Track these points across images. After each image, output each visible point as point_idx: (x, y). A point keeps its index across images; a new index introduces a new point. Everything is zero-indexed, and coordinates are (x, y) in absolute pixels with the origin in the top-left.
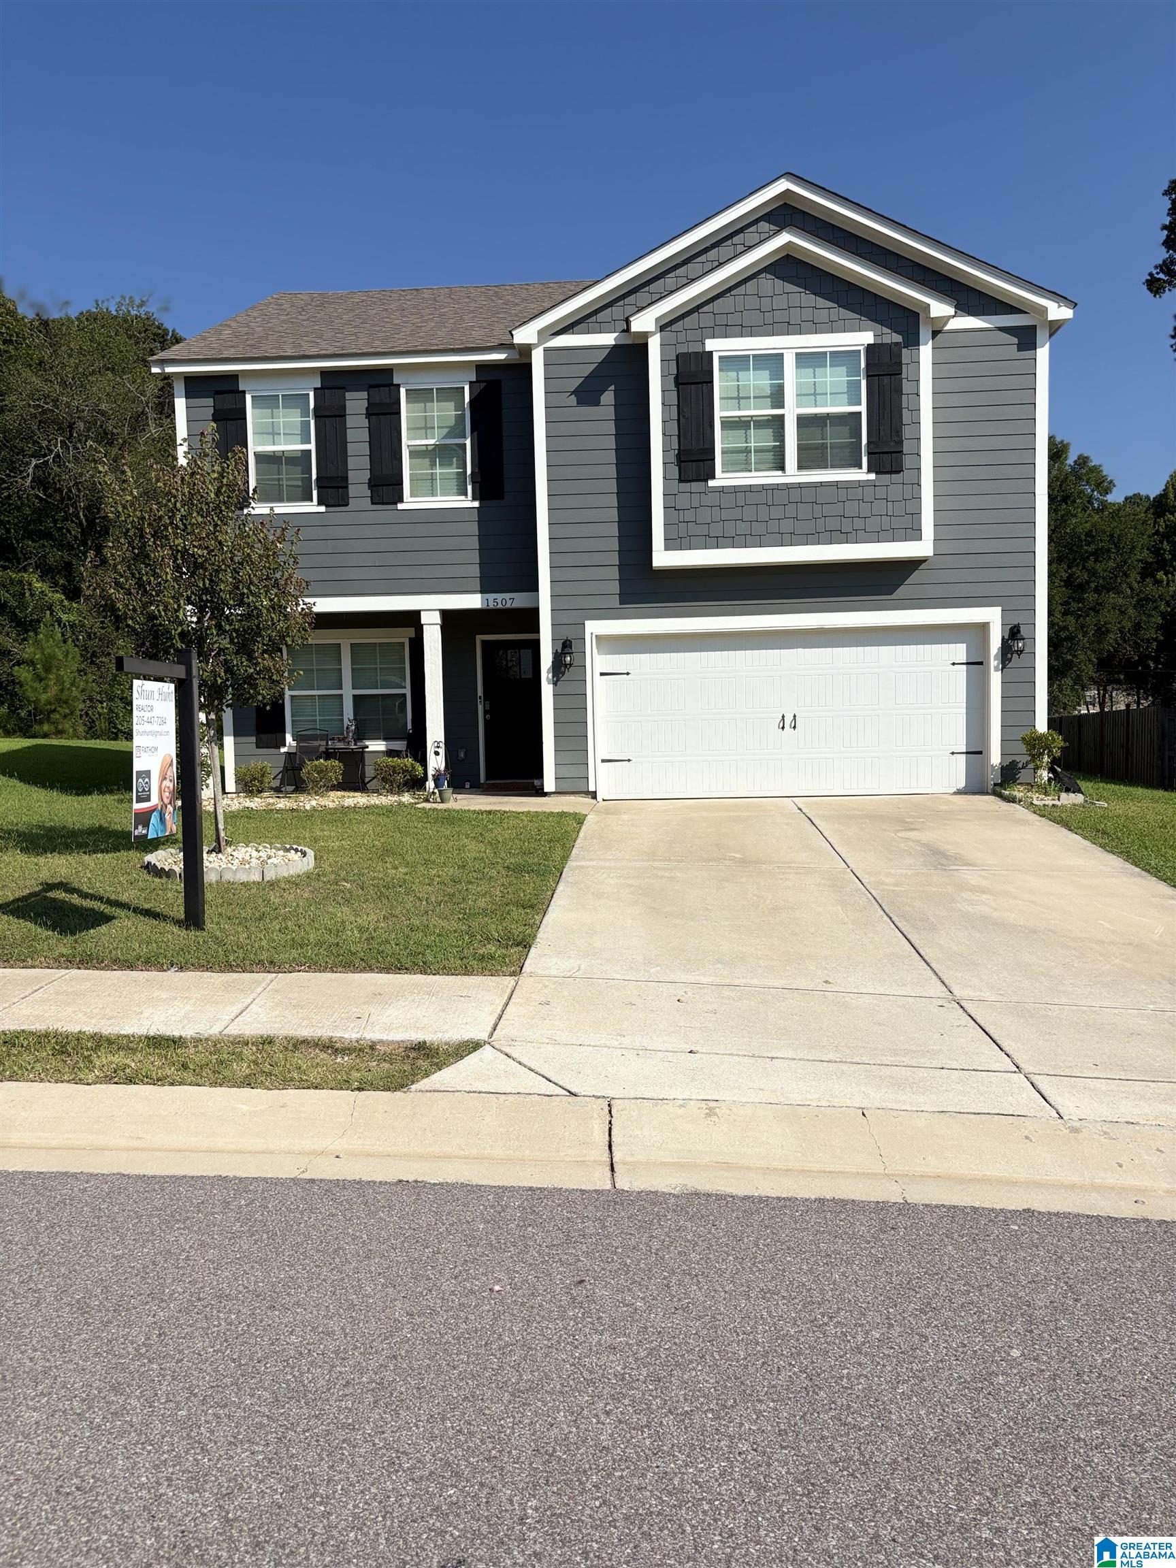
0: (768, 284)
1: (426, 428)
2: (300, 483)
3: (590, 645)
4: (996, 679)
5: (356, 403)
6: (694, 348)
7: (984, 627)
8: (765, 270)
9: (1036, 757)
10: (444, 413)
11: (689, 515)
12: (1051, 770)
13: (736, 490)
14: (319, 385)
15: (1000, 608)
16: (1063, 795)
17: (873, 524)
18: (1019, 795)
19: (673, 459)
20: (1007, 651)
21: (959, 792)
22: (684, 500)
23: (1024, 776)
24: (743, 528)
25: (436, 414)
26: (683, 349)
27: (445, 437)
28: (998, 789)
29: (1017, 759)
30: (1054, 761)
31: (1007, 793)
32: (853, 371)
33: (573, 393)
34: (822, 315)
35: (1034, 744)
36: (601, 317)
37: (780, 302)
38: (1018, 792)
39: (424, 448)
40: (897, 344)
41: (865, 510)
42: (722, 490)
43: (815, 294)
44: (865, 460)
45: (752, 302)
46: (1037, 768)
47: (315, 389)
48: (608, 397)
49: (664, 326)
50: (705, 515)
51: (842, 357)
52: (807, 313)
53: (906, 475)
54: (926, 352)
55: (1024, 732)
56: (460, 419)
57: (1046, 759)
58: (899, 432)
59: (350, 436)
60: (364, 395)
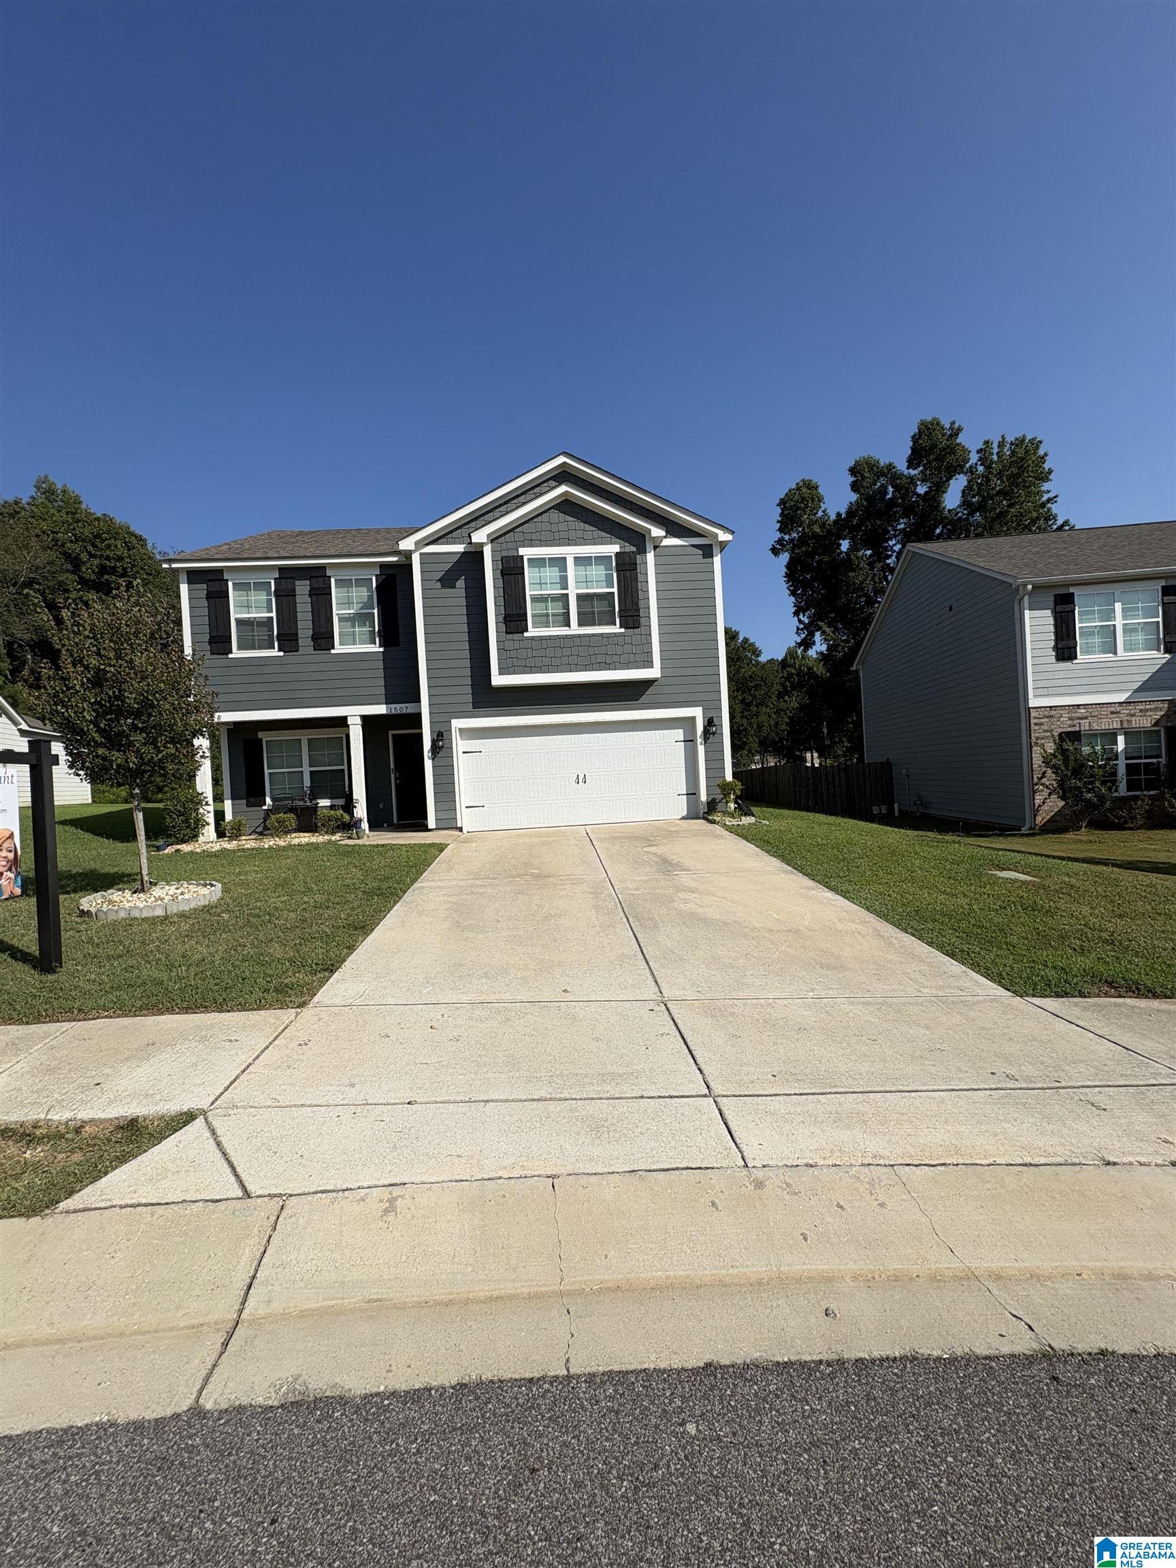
0: (555, 515)
1: (349, 603)
2: (266, 638)
3: (455, 735)
4: (701, 749)
5: (302, 588)
6: (511, 553)
7: (693, 719)
8: (553, 507)
9: (726, 795)
10: (360, 595)
11: (513, 654)
12: (736, 802)
13: (541, 638)
14: (278, 576)
15: (701, 708)
16: (743, 818)
17: (624, 658)
18: (718, 819)
19: (502, 620)
20: (707, 733)
21: (683, 818)
22: (509, 645)
23: (720, 807)
24: (546, 661)
25: (354, 594)
26: (505, 554)
27: (361, 609)
28: (705, 815)
29: (716, 797)
30: (737, 797)
31: (711, 818)
32: (609, 568)
33: (438, 580)
34: (589, 535)
35: (725, 788)
36: (454, 534)
37: (562, 527)
38: (717, 817)
39: (348, 616)
40: (633, 552)
41: (619, 650)
42: (533, 638)
43: (584, 522)
44: (618, 620)
45: (545, 526)
46: (727, 802)
47: (275, 579)
48: (461, 583)
49: (494, 539)
50: (523, 653)
51: (602, 560)
52: (579, 534)
53: (642, 630)
54: (650, 557)
55: (719, 781)
56: (370, 597)
57: (732, 797)
58: (637, 605)
59: (299, 608)
60: (308, 582)
